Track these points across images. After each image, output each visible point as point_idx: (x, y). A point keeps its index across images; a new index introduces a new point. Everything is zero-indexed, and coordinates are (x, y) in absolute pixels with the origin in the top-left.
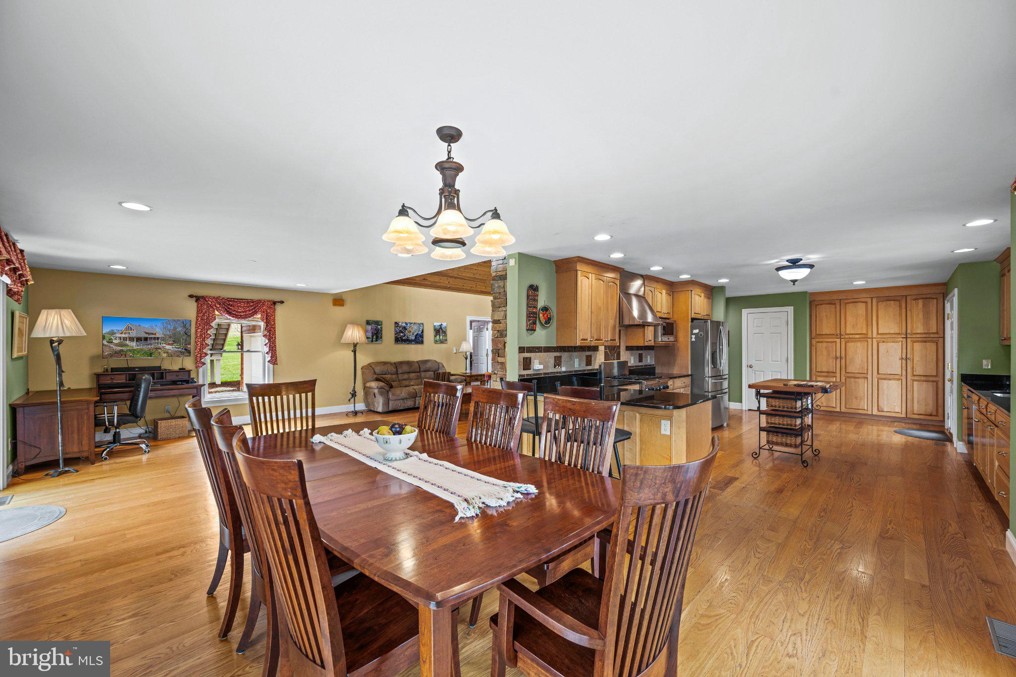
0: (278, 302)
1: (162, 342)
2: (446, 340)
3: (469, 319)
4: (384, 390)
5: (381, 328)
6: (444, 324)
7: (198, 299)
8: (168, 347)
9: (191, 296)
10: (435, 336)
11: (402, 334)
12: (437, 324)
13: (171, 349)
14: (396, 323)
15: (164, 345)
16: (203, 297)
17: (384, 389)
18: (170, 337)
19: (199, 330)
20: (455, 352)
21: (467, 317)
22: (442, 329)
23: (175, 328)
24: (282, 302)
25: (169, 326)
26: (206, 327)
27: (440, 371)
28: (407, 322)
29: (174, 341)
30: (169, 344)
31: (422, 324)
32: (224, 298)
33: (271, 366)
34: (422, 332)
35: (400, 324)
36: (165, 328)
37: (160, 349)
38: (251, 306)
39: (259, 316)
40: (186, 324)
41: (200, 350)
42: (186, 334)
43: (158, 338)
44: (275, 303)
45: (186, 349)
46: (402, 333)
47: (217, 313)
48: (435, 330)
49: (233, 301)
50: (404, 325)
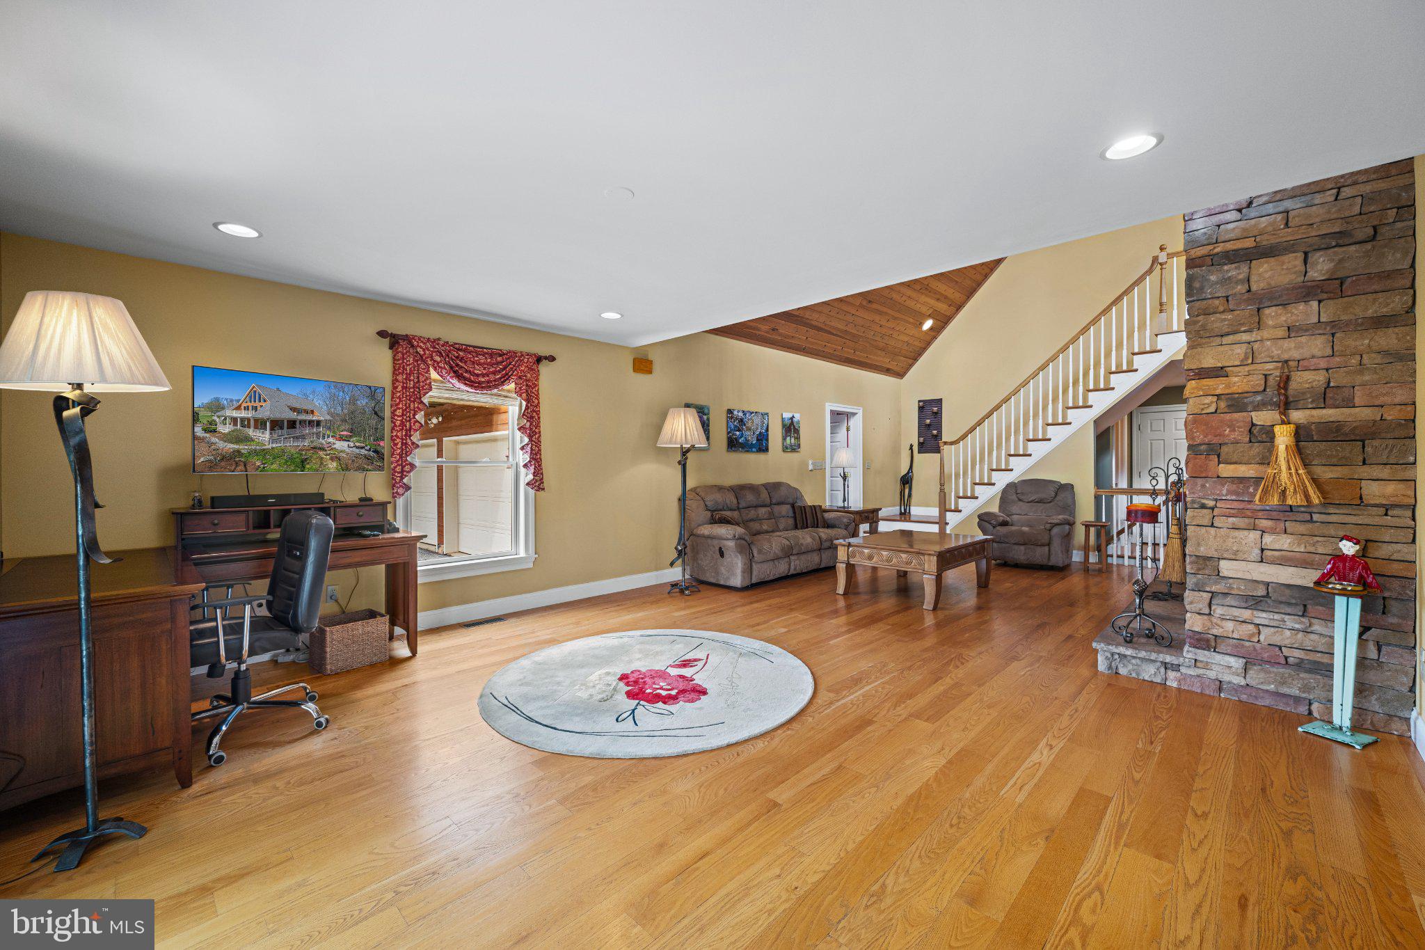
0: (546, 358)
1: (328, 432)
2: (799, 446)
3: (829, 407)
4: (744, 542)
5: (708, 419)
6: (797, 417)
7: (394, 341)
8: (340, 445)
9: (382, 334)
10: (784, 439)
11: (738, 433)
12: (787, 415)
13: (347, 450)
14: (730, 411)
15: (331, 440)
16: (408, 339)
17: (744, 539)
18: (344, 421)
19: (399, 412)
20: (811, 467)
21: (827, 404)
22: (794, 427)
23: (353, 401)
24: (552, 359)
25: (341, 394)
26: (412, 406)
27: (799, 504)
28: (746, 410)
29: (352, 431)
30: (341, 439)
31: (767, 414)
32: (447, 343)
33: (532, 492)
34: (767, 430)
35: (735, 413)
36: (333, 397)
37: (322, 449)
38: (498, 363)
39: (512, 386)
40: (373, 393)
41: (401, 457)
42: (376, 413)
43: (318, 423)
44: (539, 359)
45: (376, 451)
46: (739, 430)
47: (434, 375)
48: (784, 426)
49: (466, 349)
50: (741, 414)
